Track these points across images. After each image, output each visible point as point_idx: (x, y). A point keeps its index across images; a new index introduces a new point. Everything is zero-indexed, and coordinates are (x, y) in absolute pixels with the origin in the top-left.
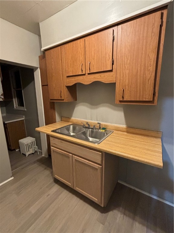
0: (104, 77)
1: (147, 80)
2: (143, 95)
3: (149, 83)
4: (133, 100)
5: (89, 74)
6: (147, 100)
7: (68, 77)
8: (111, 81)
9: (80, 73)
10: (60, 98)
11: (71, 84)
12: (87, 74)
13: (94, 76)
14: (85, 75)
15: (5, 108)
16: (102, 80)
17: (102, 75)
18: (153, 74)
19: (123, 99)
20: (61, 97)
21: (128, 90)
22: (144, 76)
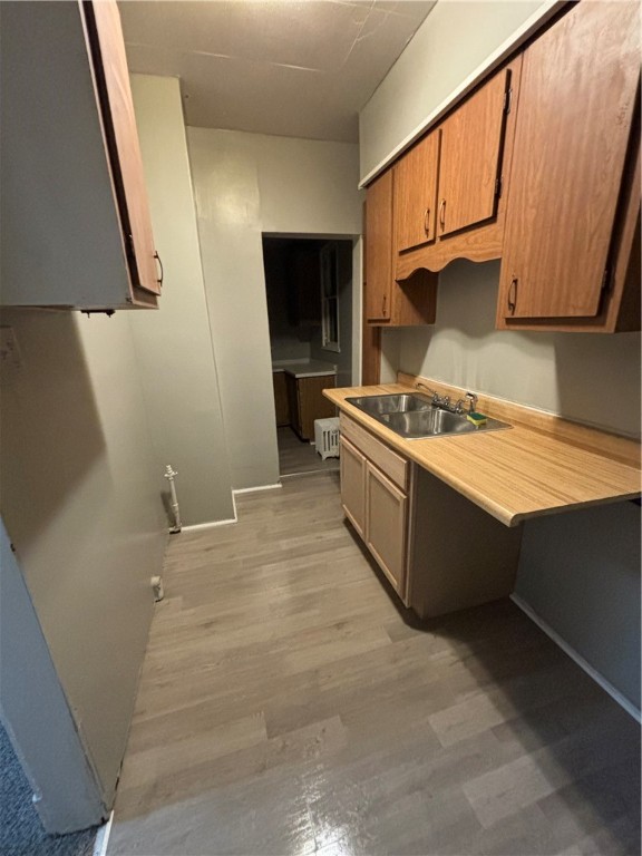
0: (476, 241)
1: (587, 237)
2: (568, 297)
3: (593, 248)
4: (539, 315)
5: (443, 238)
6: (579, 314)
7: (403, 253)
8: (491, 253)
9: (424, 239)
10: (382, 318)
11: (406, 275)
12: (438, 240)
13: (452, 244)
14: (432, 242)
15: (308, 344)
16: (469, 252)
17: (471, 235)
18: (609, 211)
19: (513, 314)
20: (384, 313)
21: (528, 280)
22: (580, 221)
